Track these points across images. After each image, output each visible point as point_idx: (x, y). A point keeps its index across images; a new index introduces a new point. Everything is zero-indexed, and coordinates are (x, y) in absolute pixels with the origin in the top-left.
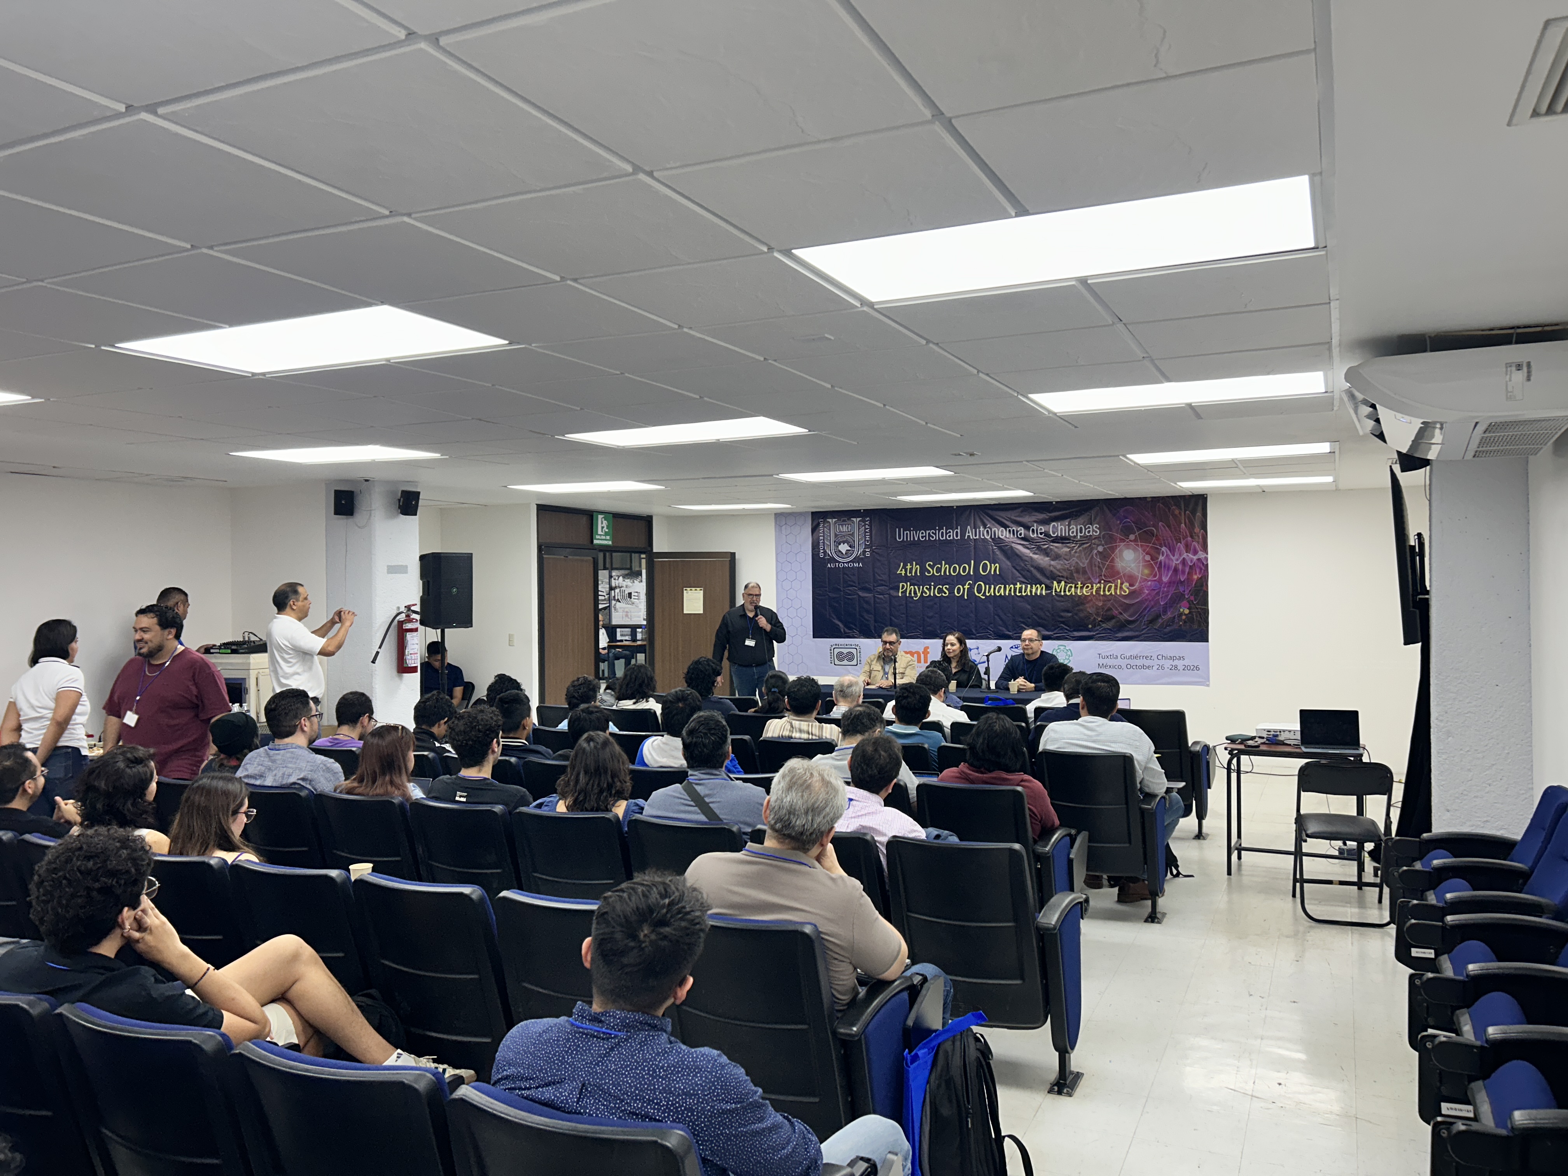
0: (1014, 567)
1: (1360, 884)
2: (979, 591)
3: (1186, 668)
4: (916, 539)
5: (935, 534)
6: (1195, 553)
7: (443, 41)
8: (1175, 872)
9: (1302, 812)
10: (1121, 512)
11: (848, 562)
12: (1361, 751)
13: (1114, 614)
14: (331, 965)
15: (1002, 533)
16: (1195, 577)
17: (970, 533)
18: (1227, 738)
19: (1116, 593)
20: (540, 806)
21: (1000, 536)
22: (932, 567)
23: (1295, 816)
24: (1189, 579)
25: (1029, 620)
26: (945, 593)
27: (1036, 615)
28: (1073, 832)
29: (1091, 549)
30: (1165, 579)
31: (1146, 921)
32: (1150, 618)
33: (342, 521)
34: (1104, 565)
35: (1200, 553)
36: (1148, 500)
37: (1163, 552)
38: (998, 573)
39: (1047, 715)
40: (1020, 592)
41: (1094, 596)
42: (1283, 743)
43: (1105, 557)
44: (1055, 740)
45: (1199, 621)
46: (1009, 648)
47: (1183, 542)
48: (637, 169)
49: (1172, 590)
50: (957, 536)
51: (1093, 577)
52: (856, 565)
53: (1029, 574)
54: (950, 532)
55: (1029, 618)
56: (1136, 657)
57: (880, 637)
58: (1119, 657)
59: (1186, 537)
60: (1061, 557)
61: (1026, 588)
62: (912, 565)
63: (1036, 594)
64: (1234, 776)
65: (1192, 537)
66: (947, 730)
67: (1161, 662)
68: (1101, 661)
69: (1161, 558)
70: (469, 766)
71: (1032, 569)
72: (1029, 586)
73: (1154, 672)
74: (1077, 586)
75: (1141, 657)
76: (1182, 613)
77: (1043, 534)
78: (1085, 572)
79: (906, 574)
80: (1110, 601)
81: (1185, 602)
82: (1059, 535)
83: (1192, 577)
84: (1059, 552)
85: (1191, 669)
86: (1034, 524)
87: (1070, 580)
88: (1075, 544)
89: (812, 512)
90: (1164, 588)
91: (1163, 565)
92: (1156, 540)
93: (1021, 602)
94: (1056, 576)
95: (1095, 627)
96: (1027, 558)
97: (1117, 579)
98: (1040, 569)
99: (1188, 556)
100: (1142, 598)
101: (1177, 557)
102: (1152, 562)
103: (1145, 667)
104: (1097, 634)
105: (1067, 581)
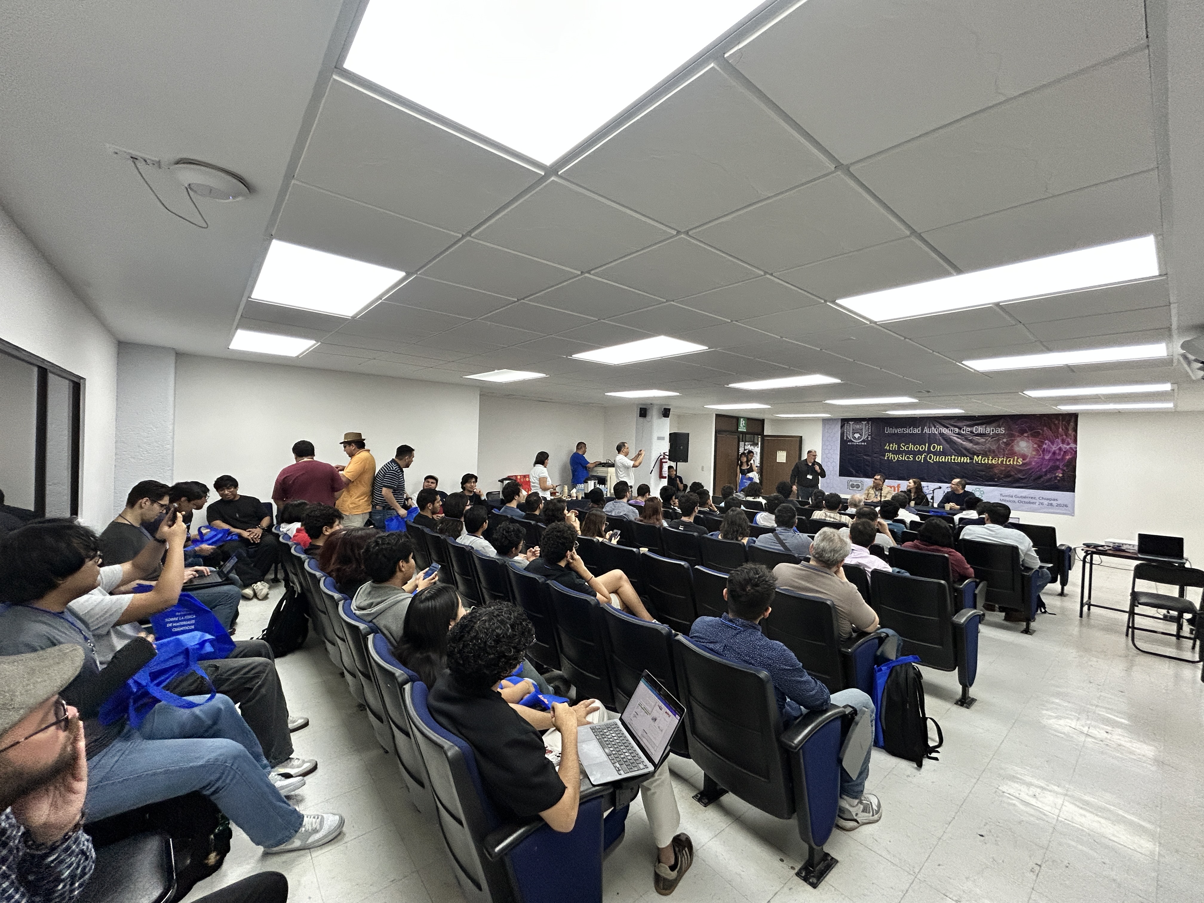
0: (951, 448)
1: (1178, 636)
2: (930, 459)
3: (1058, 505)
4: (896, 432)
5: (907, 430)
6: (1069, 444)
7: (690, 233)
8: (1043, 610)
9: (1136, 590)
10: (1019, 421)
12: (1184, 561)
13: (1012, 474)
14: (633, 583)
15: (945, 431)
16: (1067, 457)
17: (926, 430)
18: (1084, 544)
19: (1014, 463)
20: (712, 535)
21: (944, 433)
22: (904, 446)
23: (1130, 591)
24: (1063, 459)
26: (911, 459)
28: (978, 580)
29: (999, 440)
30: (1047, 457)
31: (1022, 632)
32: (1036, 477)
33: (642, 419)
34: (1007, 448)
35: (1072, 444)
37: (1046, 443)
38: (941, 450)
39: (965, 522)
40: (954, 459)
41: (999, 464)
42: (1124, 551)
43: (1008, 444)
44: (969, 534)
45: (1069, 481)
46: (946, 488)
47: (1060, 438)
48: (766, 273)
49: (1051, 464)
50: (919, 432)
51: (1000, 454)
53: (960, 452)
54: (915, 430)
56: (1025, 497)
57: (873, 477)
58: (1014, 496)
59: (1063, 435)
60: (980, 443)
61: (958, 458)
62: (893, 444)
63: (963, 462)
64: (1088, 566)
65: (1067, 436)
66: (908, 525)
67: (1042, 501)
68: (1002, 498)
69: (1045, 446)
70: (685, 516)
71: (962, 449)
72: (960, 457)
73: (1036, 506)
74: (989, 459)
75: (1028, 498)
76: (1058, 476)
77: (970, 432)
78: (994, 452)
79: (889, 449)
80: (1010, 467)
81: (1059, 470)
82: (979, 433)
83: (1065, 457)
84: (979, 441)
85: (1062, 506)
86: (964, 427)
87: (985, 456)
88: (989, 437)
89: (841, 419)
90: (1046, 462)
91: (1045, 450)
92: (1042, 437)
93: (954, 465)
94: (976, 453)
95: (999, 480)
96: (959, 443)
97: (1015, 456)
98: (967, 449)
99: (1063, 446)
100: (1031, 467)
101: (1055, 446)
102: (1038, 448)
103: (1030, 503)
104: (1000, 484)
105: (983, 456)
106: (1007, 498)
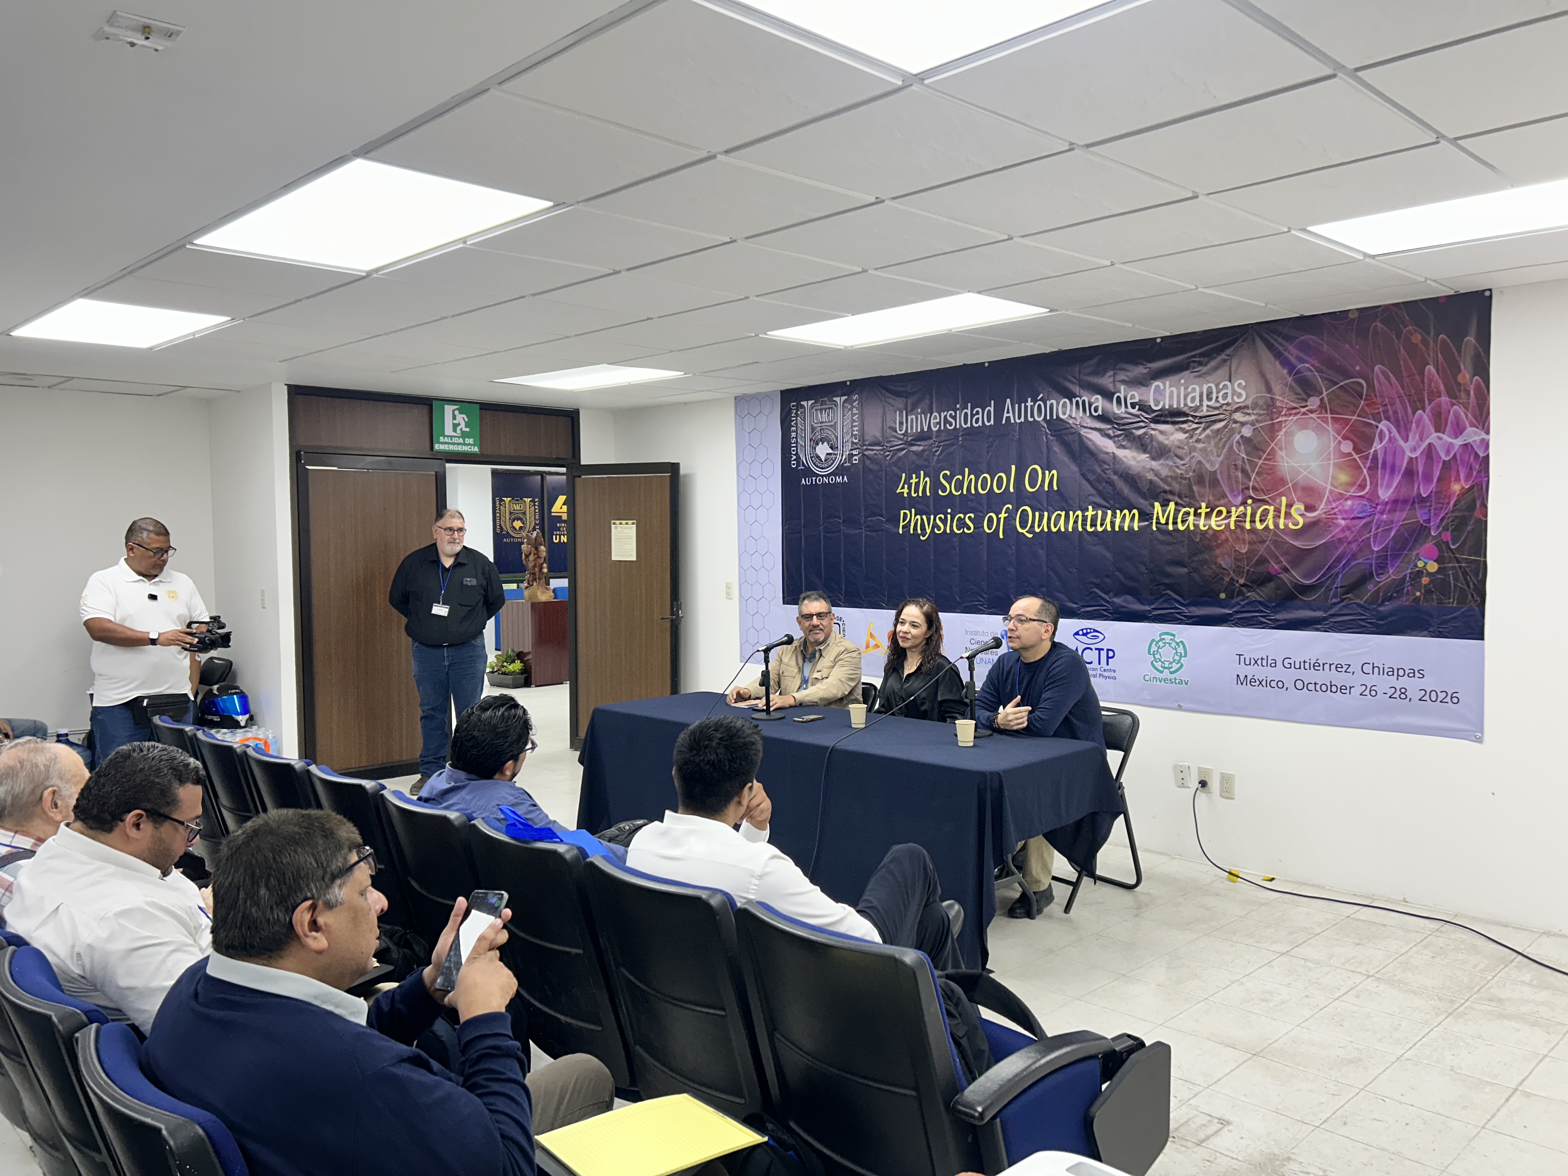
0: (1083, 475)
2: (1023, 525)
3: (1427, 696)
4: (926, 429)
5: (955, 418)
6: (1458, 431)
10: (1293, 348)
11: (828, 475)
13: (1273, 573)
15: (1064, 409)
16: (1456, 488)
17: (1012, 414)
19: (1276, 525)
21: (1061, 416)
22: (949, 479)
24: (1441, 494)
25: (1108, 580)
26: (969, 528)
27: (1120, 570)
29: (1228, 432)
30: (1385, 494)
32: (1351, 580)
34: (1253, 465)
35: (1470, 430)
36: (1351, 316)
37: (1382, 431)
38: (1055, 488)
40: (1094, 524)
41: (1232, 531)
43: (1256, 448)
45: (1462, 589)
47: (1428, 409)
49: (1401, 517)
50: (989, 421)
51: (1232, 491)
52: (839, 480)
53: (1109, 489)
54: (978, 413)
55: (1108, 576)
56: (1315, 666)
58: (1279, 664)
59: (1434, 395)
60: (1169, 451)
61: (1104, 515)
62: (918, 477)
63: (1121, 528)
65: (1452, 395)
67: (1370, 680)
68: (1243, 670)
69: (1377, 446)
71: (1115, 478)
72: (1109, 512)
73: (1352, 700)
74: (1199, 511)
75: (1327, 666)
76: (1422, 572)
77: (1137, 407)
78: (1214, 482)
79: (909, 493)
80: (1264, 541)
81: (1429, 545)
82: (1167, 407)
83: (1449, 487)
84: (1166, 442)
85: (1439, 699)
86: (1122, 387)
87: (1187, 500)
88: (1197, 423)
89: (781, 391)
90: (1382, 513)
91: (1380, 462)
92: (1367, 405)
93: (1094, 545)
94: (1159, 491)
95: (1233, 598)
96: (1106, 456)
97: (1281, 495)
98: (1131, 479)
99: (1440, 438)
100: (1333, 537)
101: (1414, 443)
102: (1356, 456)
103: (1334, 689)
104: (1237, 612)
105: (1180, 501)
106: (1260, 672)
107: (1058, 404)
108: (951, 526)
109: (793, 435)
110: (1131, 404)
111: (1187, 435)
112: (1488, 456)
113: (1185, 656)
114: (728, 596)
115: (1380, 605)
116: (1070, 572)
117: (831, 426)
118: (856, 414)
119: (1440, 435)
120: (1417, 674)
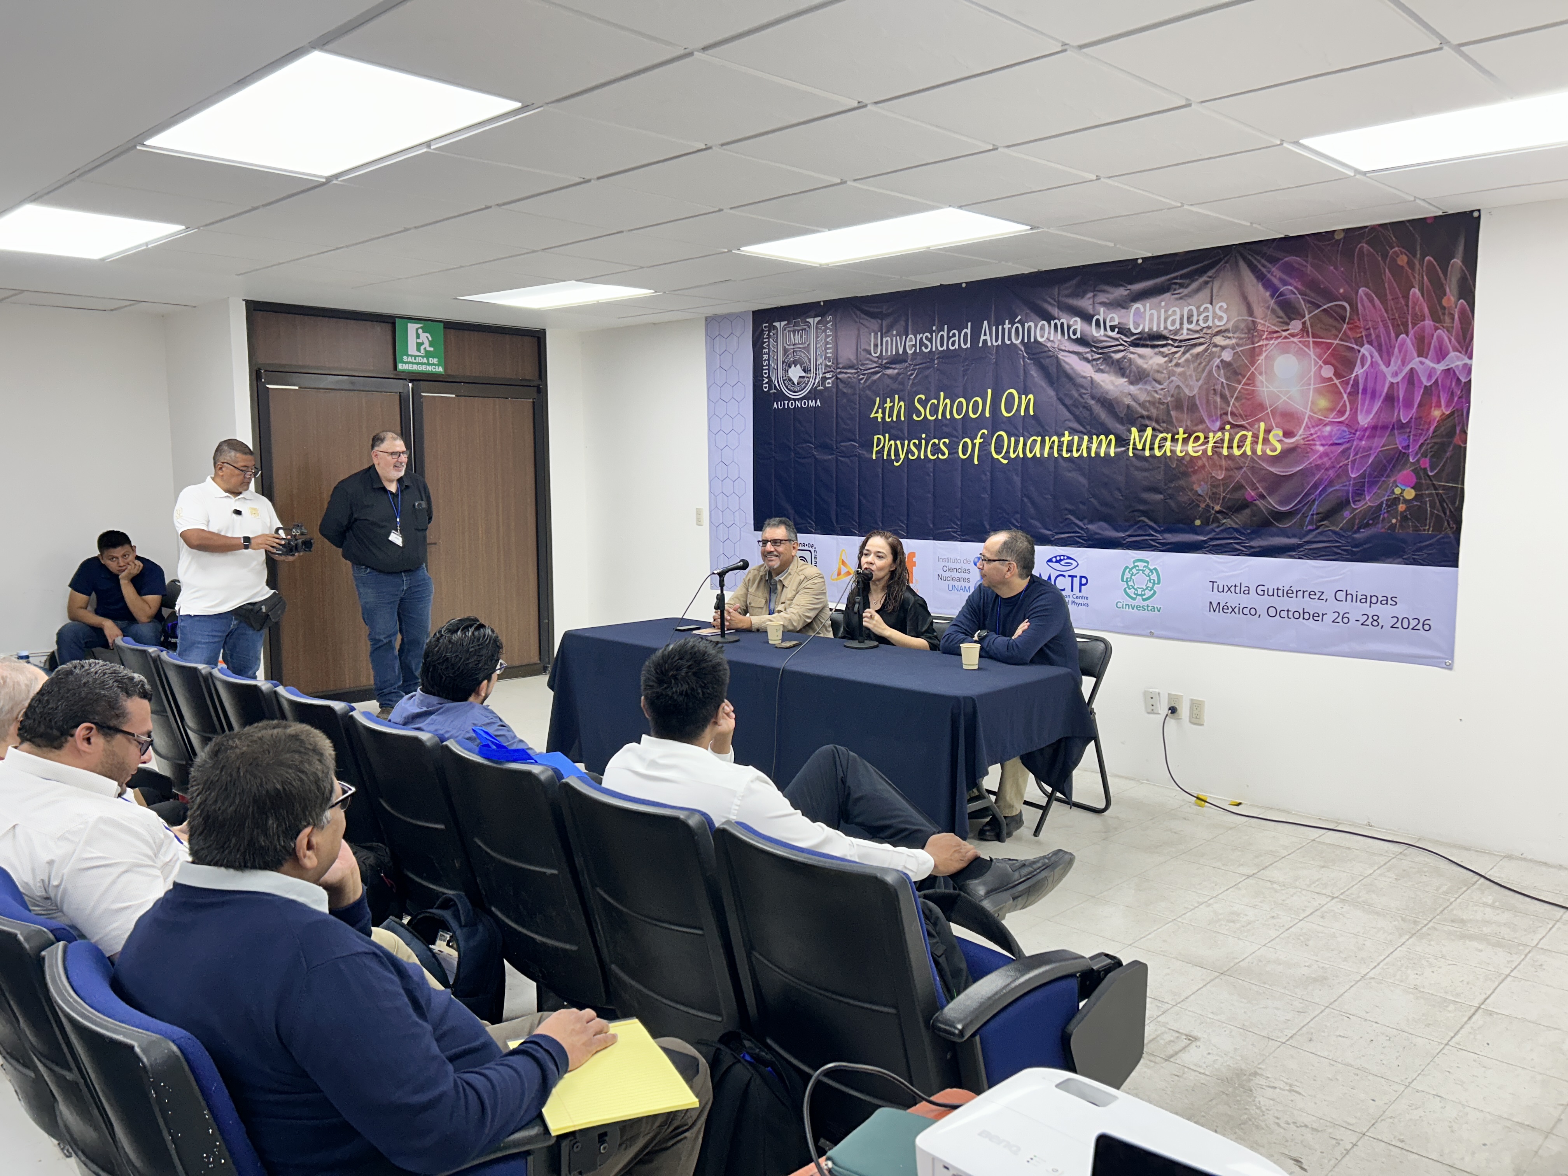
0: (1060, 399)
2: (998, 451)
4: (901, 352)
5: (930, 340)
6: (1441, 355)
10: (1276, 269)
13: (1249, 498)
15: (1042, 332)
16: (1437, 413)
17: (989, 337)
19: (1254, 451)
21: (1039, 339)
22: (924, 403)
24: (1420, 420)
25: (1082, 507)
26: (943, 454)
27: (1094, 496)
29: (1208, 356)
30: (1364, 420)
32: (1327, 507)
34: (1232, 390)
35: (1453, 354)
36: (1337, 237)
37: (1364, 355)
38: (1032, 413)
40: (1069, 450)
41: (1209, 458)
43: (1236, 373)
45: (1438, 516)
47: (1411, 333)
49: (1380, 443)
50: (965, 344)
51: (1210, 416)
52: (812, 404)
53: (1086, 413)
54: (954, 335)
55: (1083, 503)
56: (1288, 593)
58: (1253, 591)
59: (1418, 319)
60: (1148, 375)
61: (1081, 440)
62: (893, 401)
63: (1097, 453)
65: (1436, 318)
67: (1342, 607)
68: (1216, 598)
69: (1359, 371)
71: (1092, 402)
72: (1086, 438)
73: (1324, 627)
74: (1176, 437)
75: (1300, 594)
76: (1399, 499)
77: (1117, 330)
78: (1193, 407)
79: (883, 418)
80: (1241, 468)
81: (1407, 471)
82: (1147, 330)
83: (1429, 413)
84: (1145, 366)
85: (1411, 627)
86: (1102, 310)
87: (1164, 425)
88: (1177, 347)
89: (754, 312)
90: (1361, 440)
91: (1361, 387)
92: (1350, 329)
93: (1070, 471)
94: (1136, 416)
95: (1208, 524)
96: (1084, 380)
97: (1259, 420)
98: (1108, 404)
99: (1422, 363)
100: (1310, 463)
101: (1396, 368)
102: (1336, 381)
103: (1306, 616)
104: (1212, 539)
105: (1157, 427)
106: (1232, 599)
107: (1036, 326)
108: (926, 452)
109: (765, 357)
110: (1111, 326)
111: (1166, 359)
112: (1470, 380)
113: (1159, 583)
114: (699, 522)
115: (1355, 532)
116: (1046, 499)
117: (804, 348)
118: (829, 336)
119: (1423, 359)
120: (1390, 602)
